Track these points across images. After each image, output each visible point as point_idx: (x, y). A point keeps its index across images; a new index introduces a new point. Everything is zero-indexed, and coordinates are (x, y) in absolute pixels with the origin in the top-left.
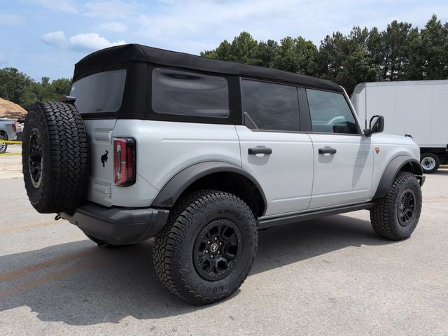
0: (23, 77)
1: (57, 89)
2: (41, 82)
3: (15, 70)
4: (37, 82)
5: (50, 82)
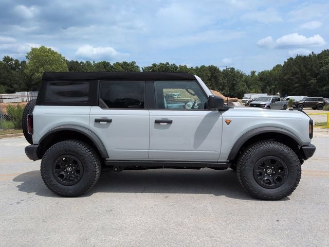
0: (238, 73)
1: (261, 79)
2: (250, 75)
3: (233, 69)
4: (247, 75)
5: (256, 74)
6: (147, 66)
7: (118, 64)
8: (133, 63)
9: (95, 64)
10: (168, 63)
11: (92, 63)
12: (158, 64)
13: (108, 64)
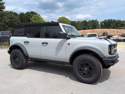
6: (102, 21)
7: (90, 21)
8: (96, 20)
9: (81, 22)
10: (112, 19)
11: (80, 21)
12: (107, 20)
13: (86, 21)
